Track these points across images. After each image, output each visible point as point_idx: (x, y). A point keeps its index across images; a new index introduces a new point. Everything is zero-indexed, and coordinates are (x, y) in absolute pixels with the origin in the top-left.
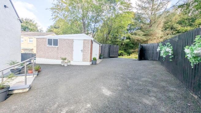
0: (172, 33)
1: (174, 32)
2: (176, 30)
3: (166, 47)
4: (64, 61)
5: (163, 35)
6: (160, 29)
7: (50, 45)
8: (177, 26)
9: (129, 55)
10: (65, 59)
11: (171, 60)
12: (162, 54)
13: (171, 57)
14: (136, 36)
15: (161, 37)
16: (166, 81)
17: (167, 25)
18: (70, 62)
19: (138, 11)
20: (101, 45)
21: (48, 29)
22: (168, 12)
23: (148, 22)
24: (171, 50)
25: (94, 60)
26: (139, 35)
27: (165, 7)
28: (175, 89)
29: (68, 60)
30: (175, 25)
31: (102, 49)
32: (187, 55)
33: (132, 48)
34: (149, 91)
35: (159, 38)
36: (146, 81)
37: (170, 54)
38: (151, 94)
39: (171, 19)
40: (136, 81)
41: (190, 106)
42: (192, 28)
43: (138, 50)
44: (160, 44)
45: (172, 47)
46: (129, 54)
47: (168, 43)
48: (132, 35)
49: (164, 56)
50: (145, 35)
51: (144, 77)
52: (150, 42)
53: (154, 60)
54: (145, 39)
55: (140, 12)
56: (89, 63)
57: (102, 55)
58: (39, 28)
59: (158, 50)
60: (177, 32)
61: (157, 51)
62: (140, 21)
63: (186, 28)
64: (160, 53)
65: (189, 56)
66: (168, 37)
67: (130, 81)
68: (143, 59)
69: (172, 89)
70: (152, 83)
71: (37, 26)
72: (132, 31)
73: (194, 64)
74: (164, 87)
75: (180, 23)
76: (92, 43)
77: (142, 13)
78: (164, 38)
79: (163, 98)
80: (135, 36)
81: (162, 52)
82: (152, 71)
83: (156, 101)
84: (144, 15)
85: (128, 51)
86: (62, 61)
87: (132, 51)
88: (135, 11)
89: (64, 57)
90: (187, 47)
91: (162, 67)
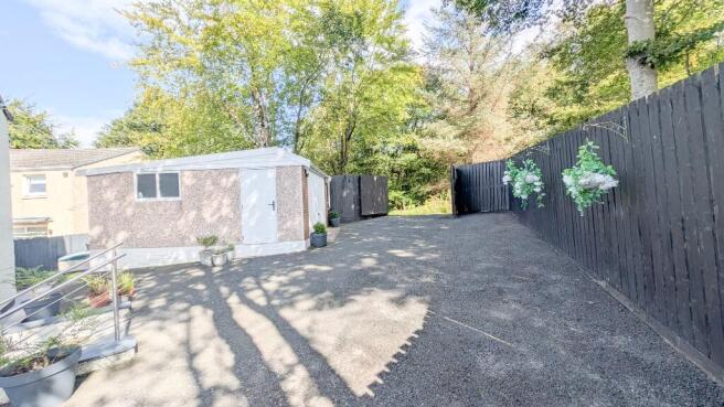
0: (537, 124)
1: (542, 122)
2: (546, 116)
3: (526, 171)
4: (210, 248)
5: (511, 133)
6: (503, 113)
7: (145, 196)
8: (546, 105)
9: (422, 204)
10: (214, 240)
11: (541, 205)
12: (517, 192)
13: (540, 198)
14: (436, 141)
15: (508, 140)
16: (539, 262)
17: (518, 101)
18: (232, 249)
19: (431, 63)
20: (330, 179)
21: (101, 134)
22: (516, 64)
23: (464, 94)
24: (537, 178)
25: (317, 232)
26: (444, 138)
27: (506, 48)
28: (559, 277)
29: (224, 243)
30: (542, 102)
31: (332, 191)
32: (570, 190)
33: (427, 179)
34: (500, 292)
35: (504, 142)
36: (488, 270)
37: (538, 190)
38: (509, 297)
39: (526, 83)
40: (464, 275)
41: (592, 305)
42: (582, 110)
43: (445, 183)
44: (510, 164)
45: (538, 170)
46: (421, 199)
47: (529, 162)
48: (422, 136)
49: (524, 197)
50: (461, 136)
51: (480, 261)
52: (478, 158)
53: (498, 211)
54: (464, 149)
55: (435, 63)
56: (304, 242)
57: (335, 212)
58: (57, 134)
59: (506, 179)
60: (548, 120)
61: (502, 182)
62: (439, 92)
63: (569, 110)
64: (511, 188)
65: (573, 191)
66: (528, 137)
67: (448, 277)
68: (466, 210)
69: (554, 277)
70: (504, 271)
71: (48, 124)
72: (419, 125)
73: (584, 208)
74: (534, 276)
75: (553, 93)
76: (307, 175)
77: (444, 66)
78: (517, 140)
79: (537, 300)
80: (431, 140)
81: (517, 185)
82: (498, 243)
83: (522, 311)
84: (450, 73)
85: (414, 190)
86: (202, 248)
87: (429, 188)
88: (421, 61)
89: (208, 234)
90: (566, 171)
91: (521, 227)
